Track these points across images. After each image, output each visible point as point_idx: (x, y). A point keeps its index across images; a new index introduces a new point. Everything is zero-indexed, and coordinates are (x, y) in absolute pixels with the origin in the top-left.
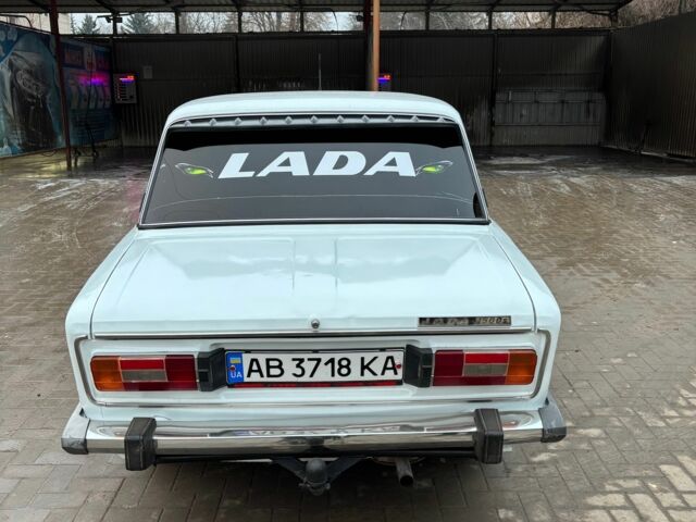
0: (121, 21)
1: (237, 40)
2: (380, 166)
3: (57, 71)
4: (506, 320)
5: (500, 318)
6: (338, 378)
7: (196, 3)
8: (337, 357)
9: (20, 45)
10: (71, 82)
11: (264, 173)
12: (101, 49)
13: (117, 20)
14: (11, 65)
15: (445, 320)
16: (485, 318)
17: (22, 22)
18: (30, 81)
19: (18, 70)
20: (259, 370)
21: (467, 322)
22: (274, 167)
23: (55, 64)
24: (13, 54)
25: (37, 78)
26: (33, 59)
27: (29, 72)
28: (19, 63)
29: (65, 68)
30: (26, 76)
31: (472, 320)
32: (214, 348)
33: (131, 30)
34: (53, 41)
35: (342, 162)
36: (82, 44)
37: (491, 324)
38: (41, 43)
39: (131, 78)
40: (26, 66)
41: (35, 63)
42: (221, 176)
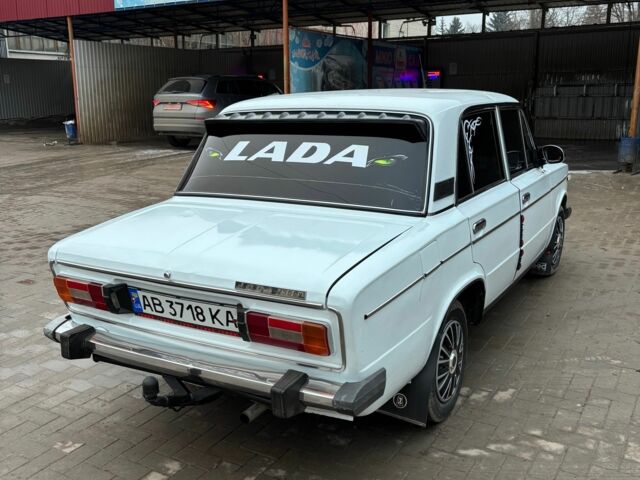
0: (435, 23)
1: (539, 35)
2: (340, 157)
3: (366, 70)
4: (301, 295)
5: (296, 292)
6: (197, 322)
7: (508, 2)
8: (194, 304)
9: (334, 50)
10: (378, 78)
11: (252, 158)
12: (413, 49)
13: (432, 23)
14: (324, 67)
15: (255, 287)
16: (285, 290)
17: (340, 31)
18: (340, 79)
19: (330, 70)
20: (149, 305)
21: (270, 291)
22: (261, 154)
23: (365, 63)
24: (328, 57)
25: (346, 77)
26: (345, 61)
27: (340, 72)
28: (332, 64)
29: (374, 68)
30: (338, 75)
31: (275, 290)
32: (118, 283)
33: (493, 29)
34: (366, 45)
35: (313, 151)
36: (395, 46)
37: (289, 296)
38: (355, 48)
39: (437, 73)
40: (338, 67)
41: (346, 64)
42: (226, 159)
